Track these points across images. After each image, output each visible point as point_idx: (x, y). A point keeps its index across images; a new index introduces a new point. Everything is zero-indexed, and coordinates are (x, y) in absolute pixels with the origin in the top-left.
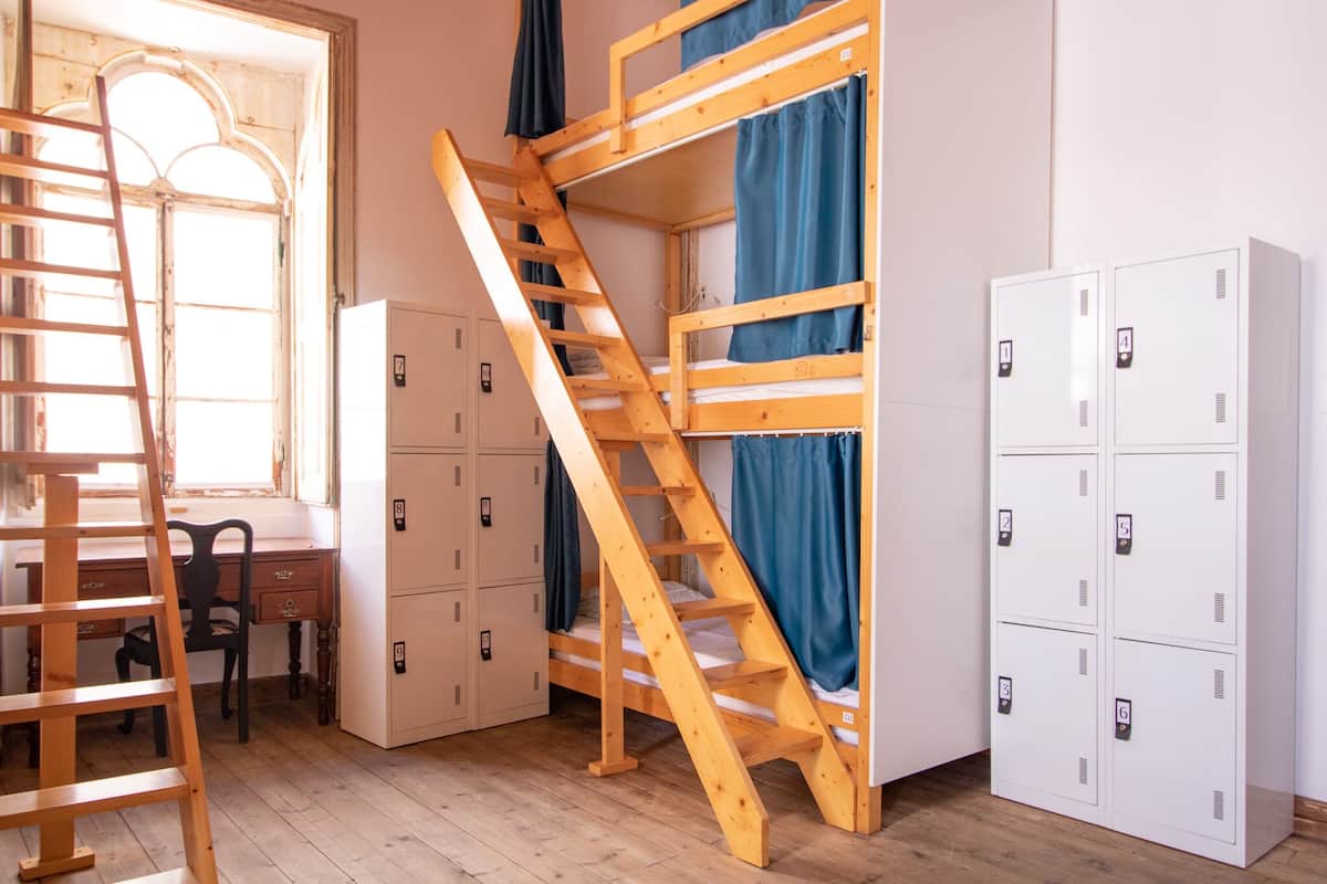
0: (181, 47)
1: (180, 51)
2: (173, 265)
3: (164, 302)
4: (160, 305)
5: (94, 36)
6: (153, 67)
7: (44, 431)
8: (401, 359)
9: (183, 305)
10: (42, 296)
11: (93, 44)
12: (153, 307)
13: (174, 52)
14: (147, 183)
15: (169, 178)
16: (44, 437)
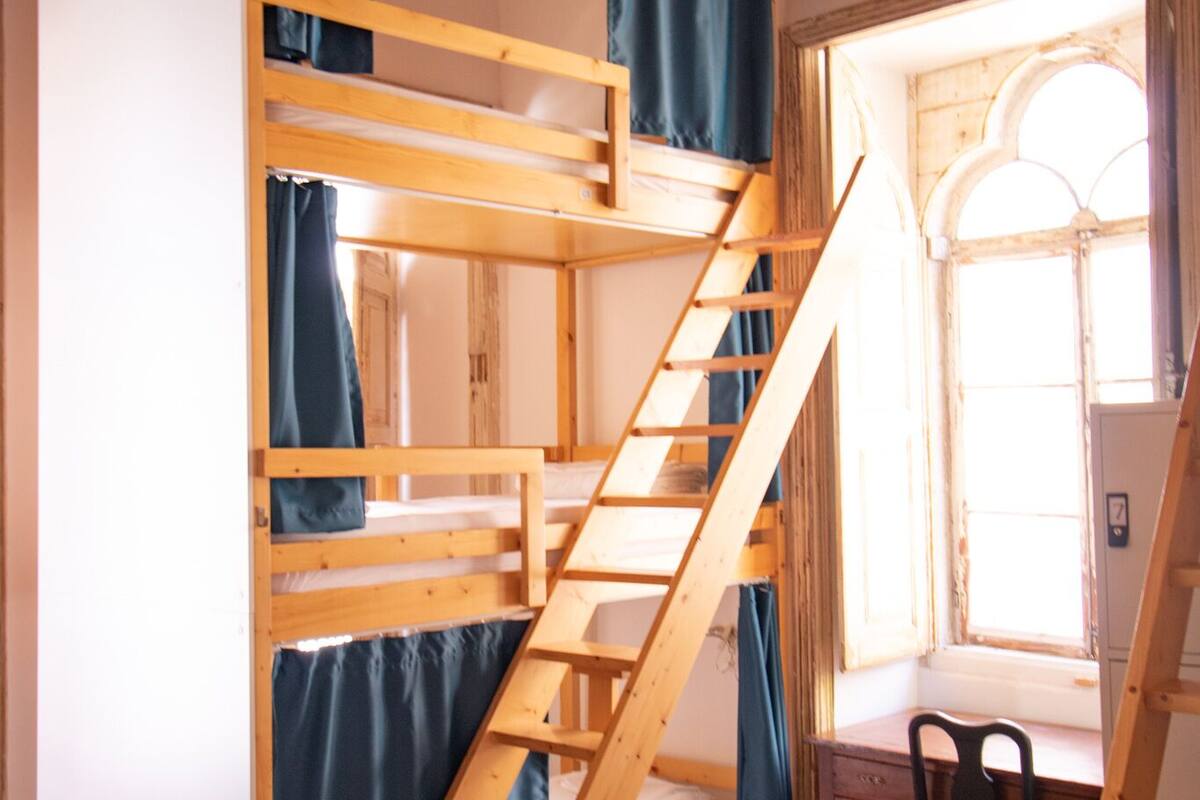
0: (1071, 30)
1: (1073, 34)
2: (1091, 330)
3: (1083, 383)
4: (1079, 387)
5: (984, 61)
6: (1064, 63)
7: (967, 561)
8: (1122, 501)
9: (1106, 382)
10: (961, 396)
11: (985, 71)
12: (1072, 389)
13: (1070, 39)
14: (1066, 223)
15: (1092, 208)
16: (967, 569)
